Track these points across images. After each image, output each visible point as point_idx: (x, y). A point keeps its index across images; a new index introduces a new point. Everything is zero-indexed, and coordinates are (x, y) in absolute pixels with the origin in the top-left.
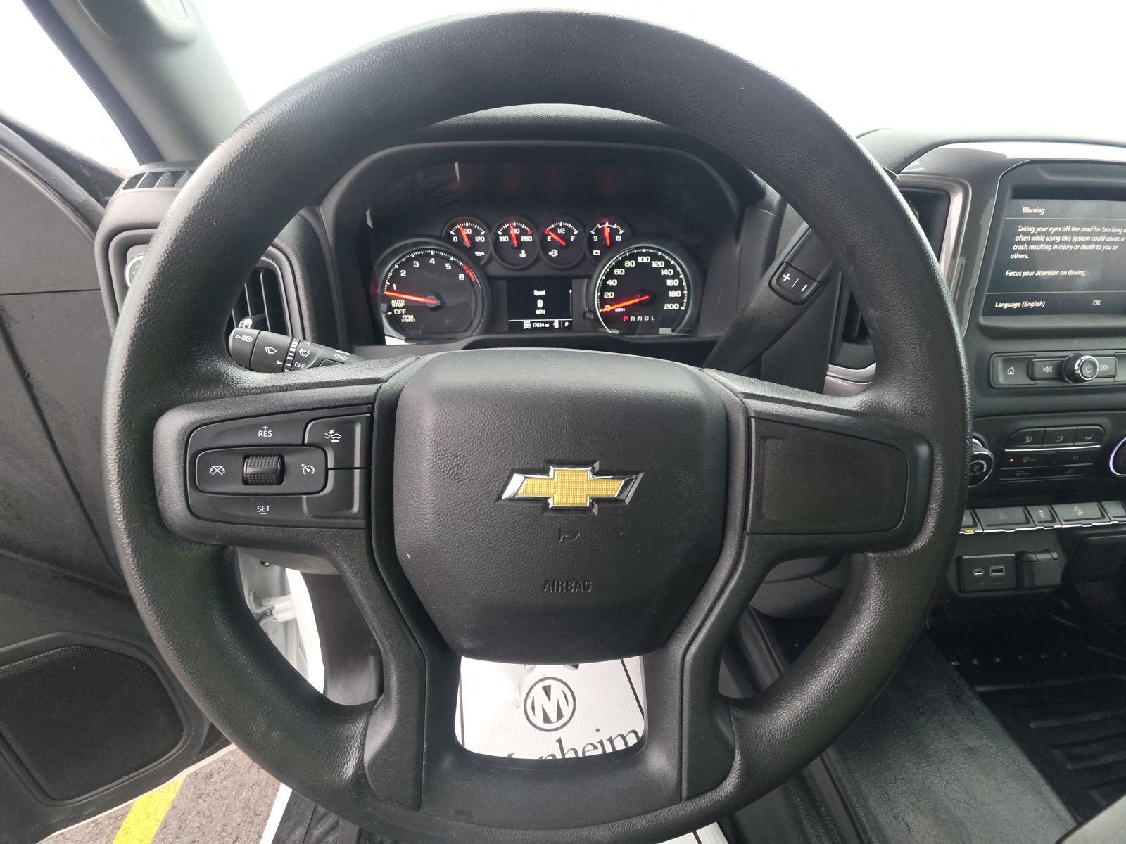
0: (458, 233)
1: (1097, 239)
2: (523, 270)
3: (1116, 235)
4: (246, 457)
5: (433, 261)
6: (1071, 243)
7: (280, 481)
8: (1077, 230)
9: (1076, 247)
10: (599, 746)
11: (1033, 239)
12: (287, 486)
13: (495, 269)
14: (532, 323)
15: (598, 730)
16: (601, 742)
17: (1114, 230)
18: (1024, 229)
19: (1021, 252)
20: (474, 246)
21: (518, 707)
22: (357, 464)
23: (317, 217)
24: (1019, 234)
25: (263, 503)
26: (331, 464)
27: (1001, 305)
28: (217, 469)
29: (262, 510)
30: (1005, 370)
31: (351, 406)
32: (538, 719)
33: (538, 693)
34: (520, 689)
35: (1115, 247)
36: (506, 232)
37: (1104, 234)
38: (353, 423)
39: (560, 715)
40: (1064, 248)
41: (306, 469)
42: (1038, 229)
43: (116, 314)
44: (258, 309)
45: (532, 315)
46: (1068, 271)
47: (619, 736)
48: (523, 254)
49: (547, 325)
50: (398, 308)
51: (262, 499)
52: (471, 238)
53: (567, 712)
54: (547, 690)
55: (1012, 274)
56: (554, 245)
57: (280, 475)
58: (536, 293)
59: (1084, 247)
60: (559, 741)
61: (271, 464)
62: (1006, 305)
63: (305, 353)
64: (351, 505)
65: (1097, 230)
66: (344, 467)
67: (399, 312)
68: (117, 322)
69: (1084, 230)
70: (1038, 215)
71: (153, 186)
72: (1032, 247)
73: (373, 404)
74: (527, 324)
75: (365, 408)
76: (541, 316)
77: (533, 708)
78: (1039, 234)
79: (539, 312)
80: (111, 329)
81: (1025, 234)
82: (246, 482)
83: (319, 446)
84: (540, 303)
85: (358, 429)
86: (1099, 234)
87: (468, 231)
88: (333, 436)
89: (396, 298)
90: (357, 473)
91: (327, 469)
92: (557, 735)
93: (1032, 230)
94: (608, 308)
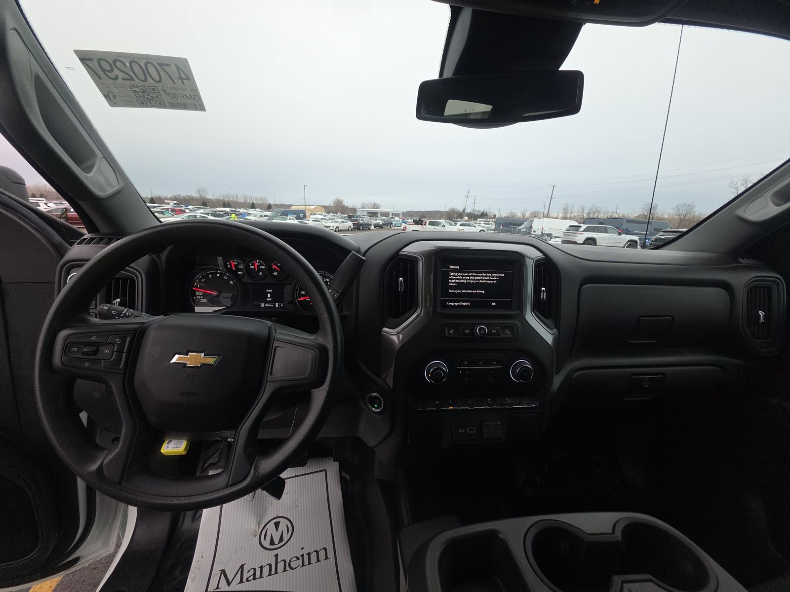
0: (230, 264)
1: (485, 278)
2: (259, 280)
3: (494, 277)
4: (85, 346)
5: (218, 275)
6: (474, 280)
7: (95, 355)
8: (476, 275)
9: (477, 281)
10: (301, 558)
11: (457, 278)
12: (98, 357)
13: (246, 280)
14: (264, 304)
15: (302, 549)
16: (302, 556)
17: (493, 275)
18: (452, 274)
19: (453, 283)
20: (237, 269)
21: (256, 536)
22: (125, 351)
23: (160, 258)
24: (451, 276)
25: (87, 362)
26: (115, 350)
27: (450, 304)
28: (74, 349)
29: (86, 364)
30: (449, 330)
31: (127, 331)
32: (266, 543)
33: (271, 527)
34: (259, 524)
35: (495, 282)
36: (253, 264)
37: (488, 276)
38: (127, 337)
39: (281, 540)
40: (472, 281)
41: (106, 351)
42: (458, 274)
43: (59, 291)
44: (123, 296)
45: (266, 302)
46: (476, 290)
47: (315, 551)
48: (261, 273)
49: (272, 306)
50: (199, 295)
51: (87, 360)
52: (236, 266)
53: (285, 539)
54: (277, 525)
55: (451, 291)
56: (275, 270)
57: (96, 352)
58: (267, 291)
59: (480, 281)
60: (276, 556)
61: (94, 348)
62: (452, 304)
63: (129, 314)
64: (120, 365)
65: (485, 275)
66: (120, 351)
67: (199, 297)
68: (59, 294)
69: (479, 275)
70: (457, 269)
71: (90, 244)
72: (457, 281)
73: (137, 331)
74: (262, 305)
75: (133, 332)
76: (269, 301)
77: (265, 536)
78: (459, 276)
79: (268, 299)
80: (55, 296)
81: (453, 276)
82: (83, 354)
83: (113, 344)
84: (269, 295)
85: (128, 339)
86: (486, 276)
87: (236, 263)
88: (118, 341)
89: (198, 291)
90: (124, 354)
91: (113, 352)
92: (276, 552)
93: (456, 274)
94: (302, 298)
